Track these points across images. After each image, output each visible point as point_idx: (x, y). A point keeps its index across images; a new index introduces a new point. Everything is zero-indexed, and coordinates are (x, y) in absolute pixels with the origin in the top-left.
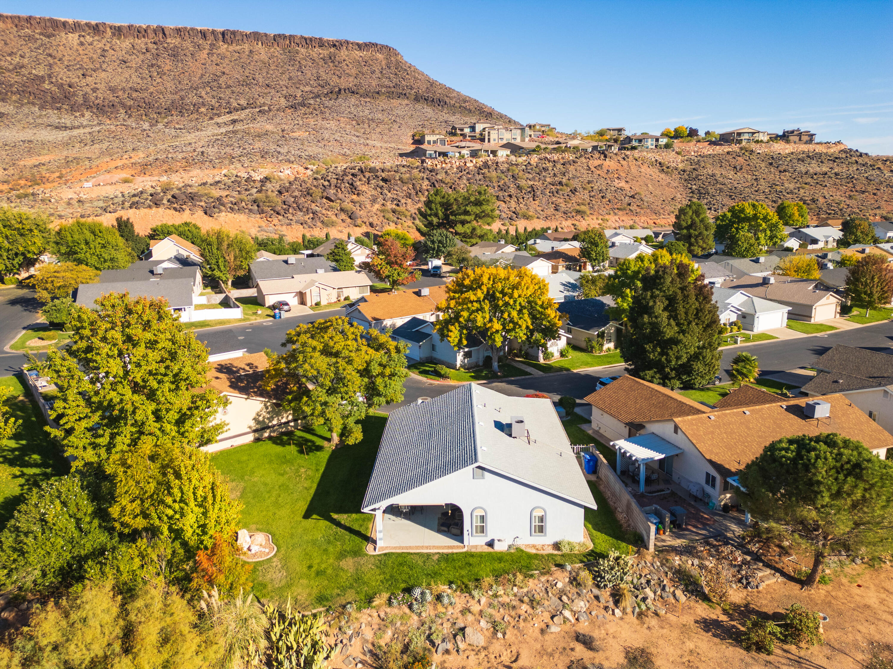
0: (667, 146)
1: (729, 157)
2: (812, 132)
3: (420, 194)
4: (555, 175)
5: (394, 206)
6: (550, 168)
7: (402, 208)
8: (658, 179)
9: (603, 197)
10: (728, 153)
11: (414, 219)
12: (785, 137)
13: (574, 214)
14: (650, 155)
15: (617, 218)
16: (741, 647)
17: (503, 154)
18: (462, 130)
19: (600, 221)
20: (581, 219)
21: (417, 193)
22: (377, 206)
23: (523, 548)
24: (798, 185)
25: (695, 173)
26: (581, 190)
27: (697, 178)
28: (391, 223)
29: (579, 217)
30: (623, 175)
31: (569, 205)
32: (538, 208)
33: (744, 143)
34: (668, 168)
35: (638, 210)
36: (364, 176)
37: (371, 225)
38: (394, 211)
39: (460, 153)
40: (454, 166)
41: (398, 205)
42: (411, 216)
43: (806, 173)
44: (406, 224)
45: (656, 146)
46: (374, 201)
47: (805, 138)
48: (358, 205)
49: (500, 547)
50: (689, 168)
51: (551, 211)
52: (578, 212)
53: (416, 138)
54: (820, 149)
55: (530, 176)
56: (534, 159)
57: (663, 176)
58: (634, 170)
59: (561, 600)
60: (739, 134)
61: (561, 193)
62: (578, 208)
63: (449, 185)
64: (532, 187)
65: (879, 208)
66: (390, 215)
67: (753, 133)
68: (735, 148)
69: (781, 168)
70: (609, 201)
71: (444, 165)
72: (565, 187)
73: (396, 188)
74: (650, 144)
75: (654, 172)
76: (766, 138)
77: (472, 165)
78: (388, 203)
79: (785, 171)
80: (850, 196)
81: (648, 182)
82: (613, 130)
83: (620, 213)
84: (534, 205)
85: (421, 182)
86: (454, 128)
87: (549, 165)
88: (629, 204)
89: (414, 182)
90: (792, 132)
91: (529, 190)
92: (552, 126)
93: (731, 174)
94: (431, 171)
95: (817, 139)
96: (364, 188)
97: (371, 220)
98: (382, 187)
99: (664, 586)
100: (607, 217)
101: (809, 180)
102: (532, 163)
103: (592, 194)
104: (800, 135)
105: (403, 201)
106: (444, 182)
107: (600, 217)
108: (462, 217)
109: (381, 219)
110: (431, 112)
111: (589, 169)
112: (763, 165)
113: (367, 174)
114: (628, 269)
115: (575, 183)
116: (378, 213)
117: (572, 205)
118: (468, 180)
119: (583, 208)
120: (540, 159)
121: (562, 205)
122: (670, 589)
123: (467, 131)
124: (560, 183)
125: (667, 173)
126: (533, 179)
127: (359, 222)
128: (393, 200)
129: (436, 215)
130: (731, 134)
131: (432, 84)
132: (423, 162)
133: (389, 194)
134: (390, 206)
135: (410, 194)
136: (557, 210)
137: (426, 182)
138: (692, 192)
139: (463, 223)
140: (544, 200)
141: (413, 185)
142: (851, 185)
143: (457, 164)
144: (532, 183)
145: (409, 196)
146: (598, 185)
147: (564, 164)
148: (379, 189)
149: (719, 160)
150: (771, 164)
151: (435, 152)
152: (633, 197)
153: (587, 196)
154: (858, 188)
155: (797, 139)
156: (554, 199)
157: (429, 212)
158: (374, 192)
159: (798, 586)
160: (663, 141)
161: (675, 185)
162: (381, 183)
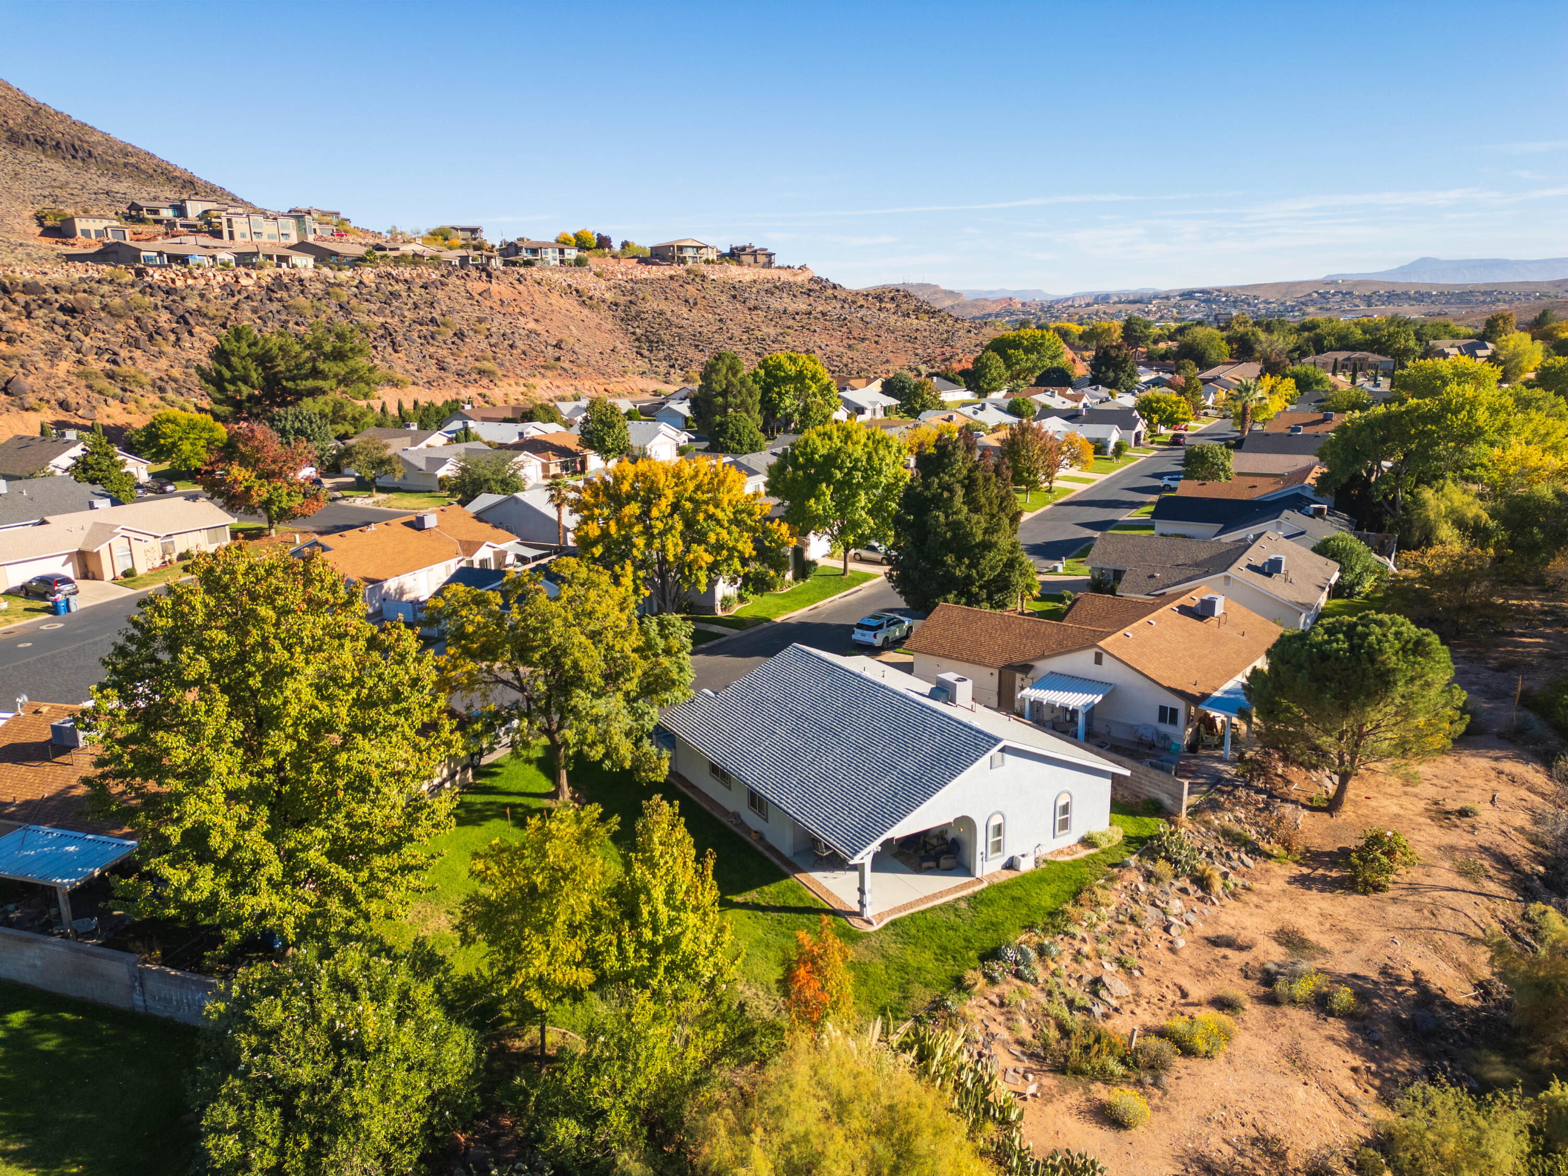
0: (579, 262)
1: (674, 285)
2: (770, 251)
3: (159, 338)
4: (416, 306)
5: (108, 366)
6: (404, 294)
7: (125, 368)
8: (580, 317)
9: (511, 346)
10: (671, 278)
11: (162, 390)
12: (735, 255)
13: (474, 376)
14: (557, 276)
15: (547, 381)
16: (1357, 892)
17: (304, 263)
18: (155, 212)
19: (523, 389)
20: (492, 386)
21: (151, 338)
22: (63, 367)
23: (1050, 858)
24: (779, 330)
25: (634, 309)
26: (471, 333)
27: (637, 316)
28: (110, 400)
29: (485, 381)
30: (527, 309)
31: (463, 360)
32: (408, 367)
33: (690, 262)
34: (591, 298)
35: (575, 369)
36: (14, 301)
37: (64, 405)
38: (111, 376)
39: (214, 258)
40: (213, 282)
41: (115, 362)
42: (153, 385)
43: (785, 312)
44: (145, 402)
45: (562, 262)
46: (54, 354)
47: (762, 259)
48: (16, 363)
49: (1026, 866)
50: (622, 300)
51: (432, 371)
52: (481, 372)
53: (48, 223)
54: (785, 276)
55: (374, 307)
56: (368, 274)
57: (586, 311)
58: (540, 301)
59: (1157, 906)
60: (681, 248)
61: (440, 338)
62: (478, 364)
63: (219, 321)
64: (383, 326)
65: (887, 361)
66: (104, 383)
67: (698, 248)
68: (678, 270)
69: (751, 303)
70: (524, 353)
71: (190, 282)
72: (442, 328)
73: (99, 325)
74: (551, 256)
75: (570, 304)
76: (713, 256)
77: (251, 282)
78: (91, 358)
79: (755, 308)
80: (850, 346)
81: (568, 321)
82: (463, 230)
83: (549, 373)
84: (399, 360)
85: (153, 314)
86: (133, 206)
87: (399, 287)
88: (558, 359)
89: (137, 313)
90: (744, 249)
91: (381, 332)
92: (342, 216)
93: (684, 311)
94: (168, 293)
95: (778, 261)
96: (22, 326)
97: (60, 395)
98: (65, 326)
99: (1227, 854)
100: (531, 381)
101: (791, 322)
102: (366, 281)
103: (493, 341)
104: (754, 253)
105: (124, 353)
106: (205, 316)
107: (522, 381)
108: (310, 383)
109: (84, 392)
110: (63, 170)
111: (471, 297)
112: (724, 298)
113: (21, 298)
114: (813, 453)
115: (457, 321)
116: (73, 379)
117: (464, 360)
118: (255, 311)
119: (486, 365)
120: (379, 276)
121: (450, 360)
122: (1235, 856)
123: (166, 214)
124: (433, 320)
125: (591, 307)
126: (380, 312)
127: (31, 400)
128: (100, 352)
129: (246, 380)
130: (668, 247)
131: (38, 110)
132: (140, 273)
133: (87, 340)
134: (97, 365)
135: (137, 340)
136: (443, 369)
137: (165, 316)
138: (638, 340)
139: (313, 393)
140: (414, 353)
141: (137, 319)
142: (844, 329)
143: (220, 279)
144: (382, 320)
145: (135, 343)
146: (498, 324)
147: (425, 287)
148: (60, 330)
149: (662, 288)
150: (734, 297)
151: (160, 254)
152: (558, 346)
153: (484, 345)
154: (855, 334)
155: (750, 259)
156: (432, 350)
157: (227, 374)
158: (47, 335)
159: (1326, 816)
160: (572, 254)
161: (610, 327)
162: (61, 317)
